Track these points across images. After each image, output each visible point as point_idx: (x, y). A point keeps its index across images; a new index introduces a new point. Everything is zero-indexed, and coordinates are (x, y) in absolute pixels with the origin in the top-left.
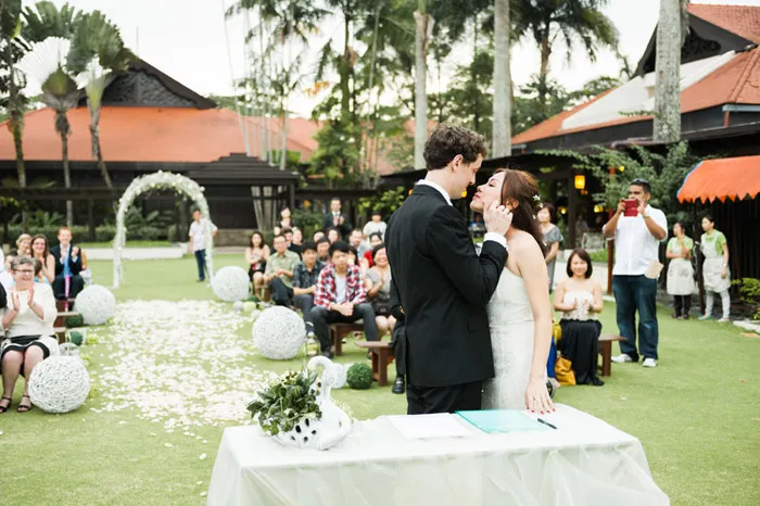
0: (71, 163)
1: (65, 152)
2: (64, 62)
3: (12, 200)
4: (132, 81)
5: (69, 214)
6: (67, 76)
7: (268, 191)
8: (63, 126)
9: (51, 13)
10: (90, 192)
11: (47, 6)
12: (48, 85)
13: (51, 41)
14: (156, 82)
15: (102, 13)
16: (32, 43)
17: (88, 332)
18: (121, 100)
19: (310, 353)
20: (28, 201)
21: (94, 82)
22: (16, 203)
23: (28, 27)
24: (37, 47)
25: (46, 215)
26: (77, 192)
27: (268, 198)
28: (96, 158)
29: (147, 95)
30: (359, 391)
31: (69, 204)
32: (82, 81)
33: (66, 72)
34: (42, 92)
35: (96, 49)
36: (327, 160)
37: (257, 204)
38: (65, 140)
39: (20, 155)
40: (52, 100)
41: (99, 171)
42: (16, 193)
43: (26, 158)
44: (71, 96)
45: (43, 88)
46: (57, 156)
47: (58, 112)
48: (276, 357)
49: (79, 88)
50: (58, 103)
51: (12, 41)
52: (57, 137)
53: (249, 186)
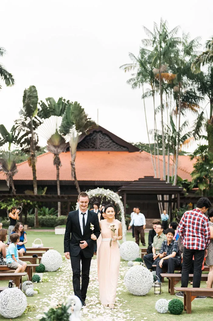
0: (61, 182)
1: (58, 176)
2: (59, 129)
3: (29, 201)
4: (95, 137)
5: (59, 209)
6: (60, 136)
7: (166, 197)
8: (57, 162)
9: (53, 104)
10: (69, 197)
11: (51, 100)
12: (50, 141)
13: (53, 118)
14: (107, 138)
15: (78, 103)
16: (43, 119)
17: (44, 276)
18: (89, 148)
19: (156, 292)
20: (38, 202)
21: (74, 139)
22: (31, 203)
23: (41, 111)
24: (45, 121)
25: (47, 209)
26: (63, 197)
27: (166, 201)
28: (73, 179)
29: (102, 144)
30: (175, 316)
31: (59, 204)
32: (68, 138)
33: (60, 134)
34: (47, 145)
35: (74, 122)
36: (200, 180)
37: (160, 204)
38: (58, 169)
39: (35, 177)
40: (53, 148)
41: (75, 186)
42: (31, 198)
43: (38, 179)
44: (62, 146)
45: (48, 142)
46: (54, 178)
47: (55, 155)
48: (136, 293)
49: (66, 142)
50: (56, 150)
51: (33, 118)
52: (54, 167)
53: (156, 195)
